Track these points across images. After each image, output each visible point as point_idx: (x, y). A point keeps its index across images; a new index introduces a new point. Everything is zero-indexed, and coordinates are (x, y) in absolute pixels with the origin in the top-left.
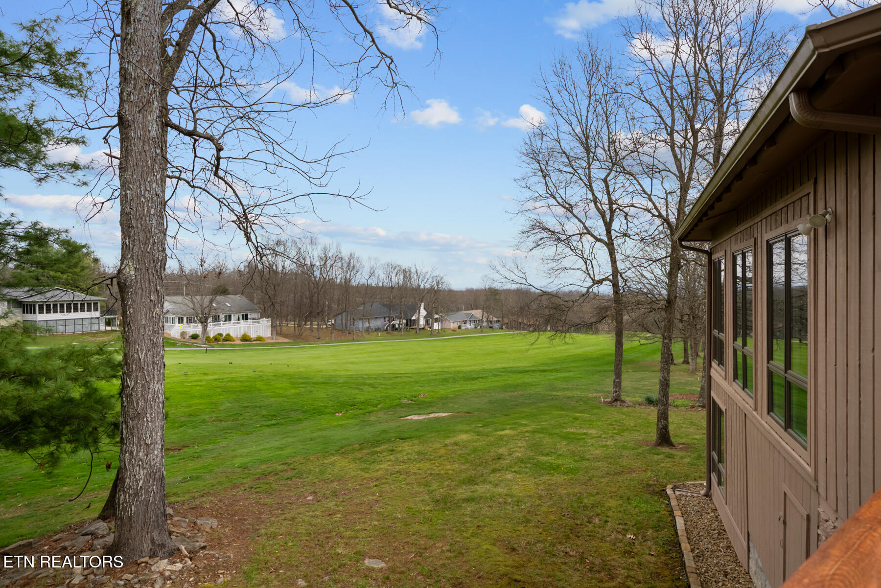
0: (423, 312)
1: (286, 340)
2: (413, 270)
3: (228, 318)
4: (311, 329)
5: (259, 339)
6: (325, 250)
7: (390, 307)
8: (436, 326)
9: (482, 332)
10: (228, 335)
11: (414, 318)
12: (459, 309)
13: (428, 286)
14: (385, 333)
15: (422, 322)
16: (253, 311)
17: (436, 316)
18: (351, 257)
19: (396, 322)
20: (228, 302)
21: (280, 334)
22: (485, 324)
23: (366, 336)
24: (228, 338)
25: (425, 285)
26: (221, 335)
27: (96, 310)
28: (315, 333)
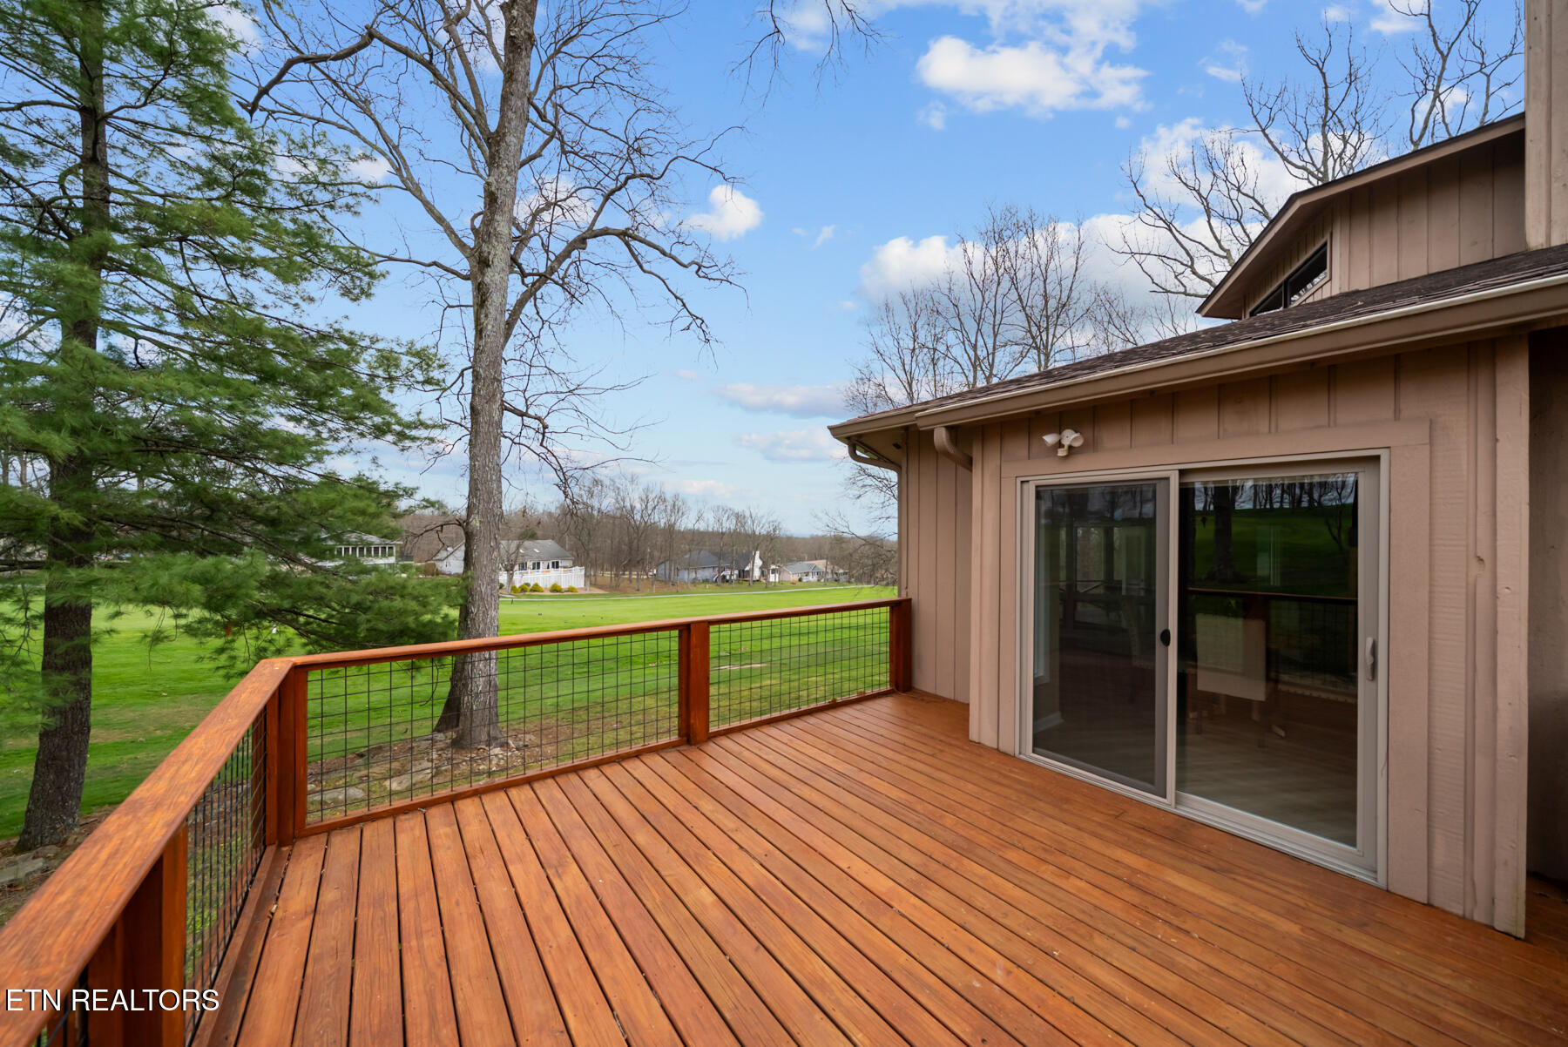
0: (758, 562)
1: (601, 592)
2: (747, 514)
3: (537, 566)
4: (630, 580)
5: (571, 590)
6: (647, 490)
7: (720, 555)
8: (772, 578)
9: (825, 585)
10: (536, 585)
11: (747, 569)
12: (801, 559)
13: (764, 532)
14: (713, 586)
15: (757, 573)
16: (564, 558)
17: (773, 567)
18: (676, 497)
19: (727, 573)
20: (537, 548)
21: (594, 585)
22: (829, 576)
23: (692, 588)
24: (536, 589)
25: (761, 530)
26: (528, 584)
27: (390, 555)
28: (634, 584)
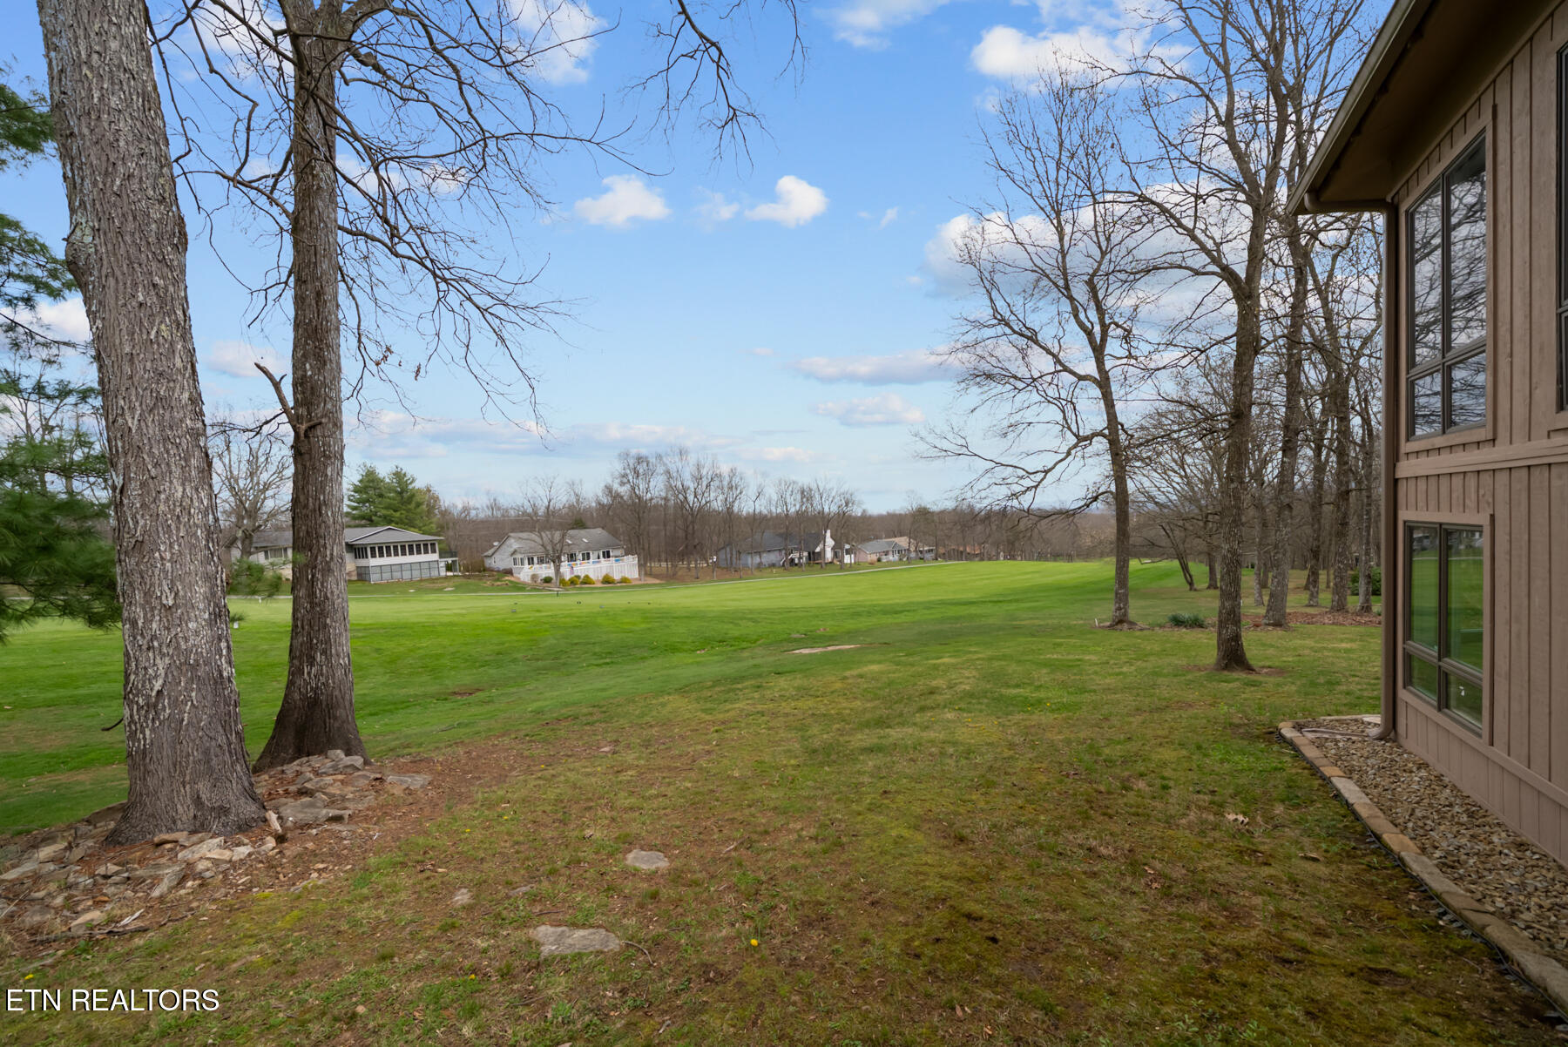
0: (830, 542)
1: (657, 581)
2: (814, 487)
3: (587, 557)
4: (689, 568)
5: (624, 580)
6: (699, 467)
7: (786, 536)
8: (847, 559)
9: (909, 563)
10: (587, 576)
11: (818, 550)
12: (877, 538)
13: (834, 509)
14: (781, 570)
15: (829, 555)
16: (615, 547)
17: (847, 546)
18: (733, 472)
19: (795, 555)
20: (585, 537)
21: (650, 574)
22: (913, 555)
23: (756, 573)
24: (587, 581)
25: (830, 508)
26: (578, 577)
27: (434, 551)
28: (693, 572)
